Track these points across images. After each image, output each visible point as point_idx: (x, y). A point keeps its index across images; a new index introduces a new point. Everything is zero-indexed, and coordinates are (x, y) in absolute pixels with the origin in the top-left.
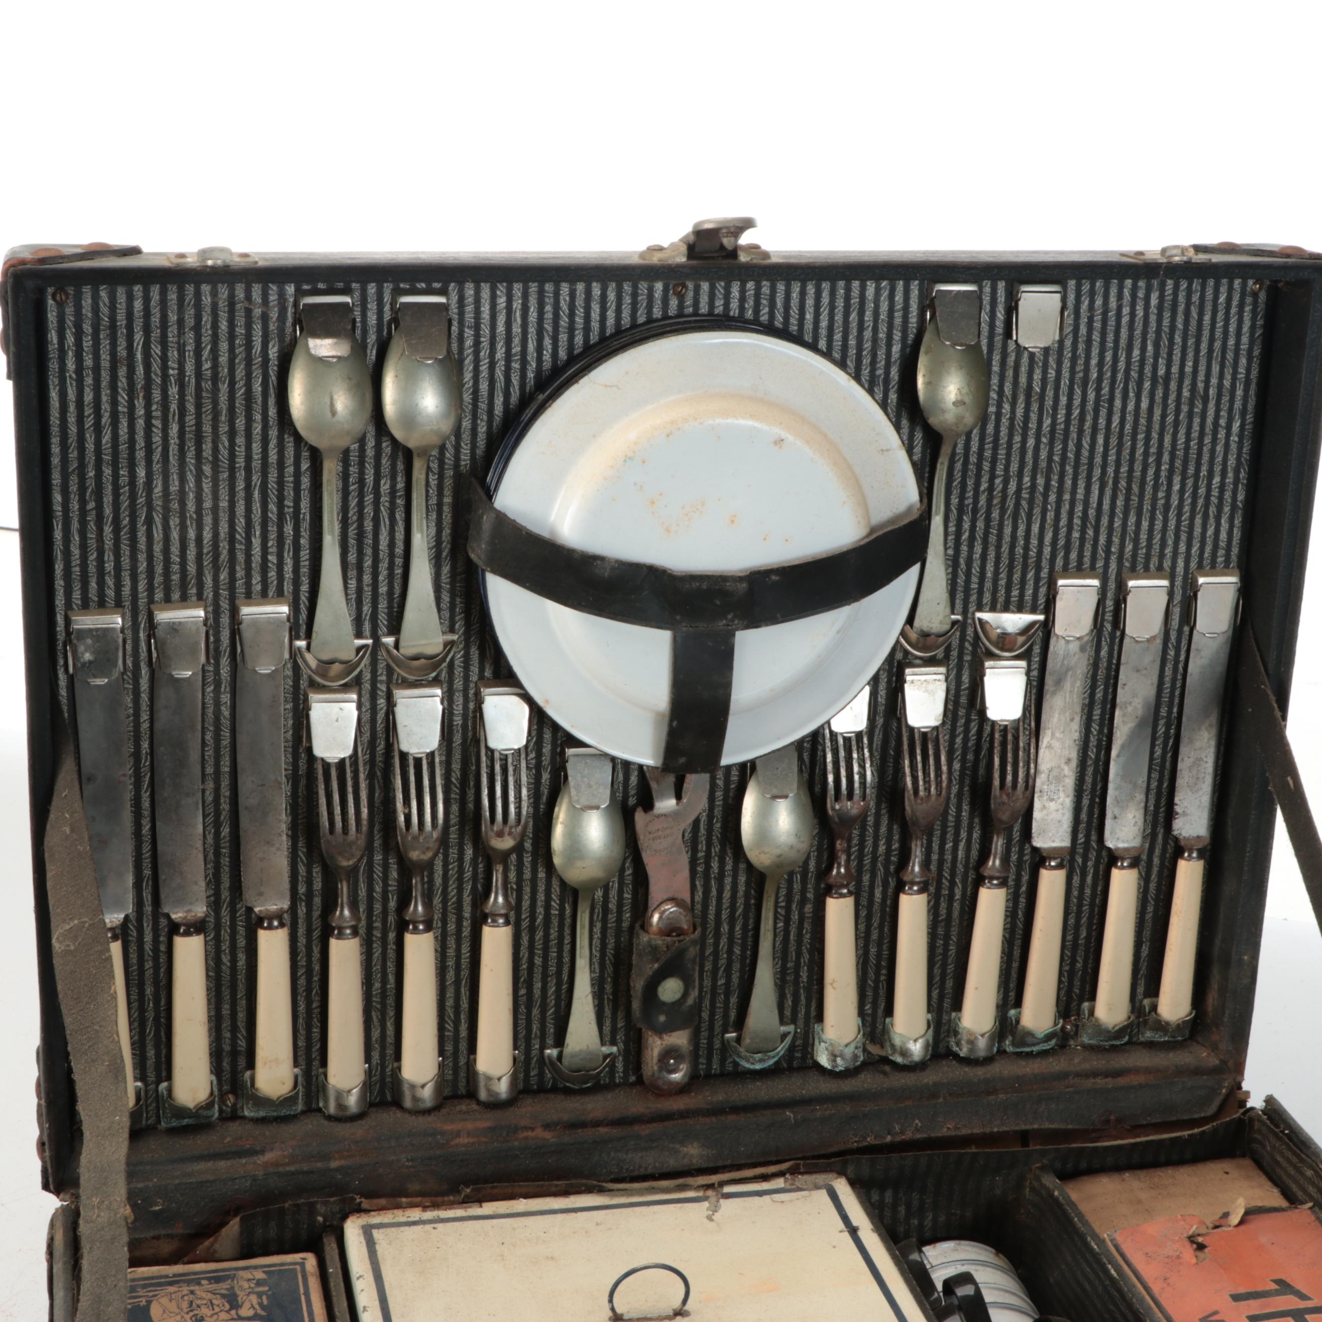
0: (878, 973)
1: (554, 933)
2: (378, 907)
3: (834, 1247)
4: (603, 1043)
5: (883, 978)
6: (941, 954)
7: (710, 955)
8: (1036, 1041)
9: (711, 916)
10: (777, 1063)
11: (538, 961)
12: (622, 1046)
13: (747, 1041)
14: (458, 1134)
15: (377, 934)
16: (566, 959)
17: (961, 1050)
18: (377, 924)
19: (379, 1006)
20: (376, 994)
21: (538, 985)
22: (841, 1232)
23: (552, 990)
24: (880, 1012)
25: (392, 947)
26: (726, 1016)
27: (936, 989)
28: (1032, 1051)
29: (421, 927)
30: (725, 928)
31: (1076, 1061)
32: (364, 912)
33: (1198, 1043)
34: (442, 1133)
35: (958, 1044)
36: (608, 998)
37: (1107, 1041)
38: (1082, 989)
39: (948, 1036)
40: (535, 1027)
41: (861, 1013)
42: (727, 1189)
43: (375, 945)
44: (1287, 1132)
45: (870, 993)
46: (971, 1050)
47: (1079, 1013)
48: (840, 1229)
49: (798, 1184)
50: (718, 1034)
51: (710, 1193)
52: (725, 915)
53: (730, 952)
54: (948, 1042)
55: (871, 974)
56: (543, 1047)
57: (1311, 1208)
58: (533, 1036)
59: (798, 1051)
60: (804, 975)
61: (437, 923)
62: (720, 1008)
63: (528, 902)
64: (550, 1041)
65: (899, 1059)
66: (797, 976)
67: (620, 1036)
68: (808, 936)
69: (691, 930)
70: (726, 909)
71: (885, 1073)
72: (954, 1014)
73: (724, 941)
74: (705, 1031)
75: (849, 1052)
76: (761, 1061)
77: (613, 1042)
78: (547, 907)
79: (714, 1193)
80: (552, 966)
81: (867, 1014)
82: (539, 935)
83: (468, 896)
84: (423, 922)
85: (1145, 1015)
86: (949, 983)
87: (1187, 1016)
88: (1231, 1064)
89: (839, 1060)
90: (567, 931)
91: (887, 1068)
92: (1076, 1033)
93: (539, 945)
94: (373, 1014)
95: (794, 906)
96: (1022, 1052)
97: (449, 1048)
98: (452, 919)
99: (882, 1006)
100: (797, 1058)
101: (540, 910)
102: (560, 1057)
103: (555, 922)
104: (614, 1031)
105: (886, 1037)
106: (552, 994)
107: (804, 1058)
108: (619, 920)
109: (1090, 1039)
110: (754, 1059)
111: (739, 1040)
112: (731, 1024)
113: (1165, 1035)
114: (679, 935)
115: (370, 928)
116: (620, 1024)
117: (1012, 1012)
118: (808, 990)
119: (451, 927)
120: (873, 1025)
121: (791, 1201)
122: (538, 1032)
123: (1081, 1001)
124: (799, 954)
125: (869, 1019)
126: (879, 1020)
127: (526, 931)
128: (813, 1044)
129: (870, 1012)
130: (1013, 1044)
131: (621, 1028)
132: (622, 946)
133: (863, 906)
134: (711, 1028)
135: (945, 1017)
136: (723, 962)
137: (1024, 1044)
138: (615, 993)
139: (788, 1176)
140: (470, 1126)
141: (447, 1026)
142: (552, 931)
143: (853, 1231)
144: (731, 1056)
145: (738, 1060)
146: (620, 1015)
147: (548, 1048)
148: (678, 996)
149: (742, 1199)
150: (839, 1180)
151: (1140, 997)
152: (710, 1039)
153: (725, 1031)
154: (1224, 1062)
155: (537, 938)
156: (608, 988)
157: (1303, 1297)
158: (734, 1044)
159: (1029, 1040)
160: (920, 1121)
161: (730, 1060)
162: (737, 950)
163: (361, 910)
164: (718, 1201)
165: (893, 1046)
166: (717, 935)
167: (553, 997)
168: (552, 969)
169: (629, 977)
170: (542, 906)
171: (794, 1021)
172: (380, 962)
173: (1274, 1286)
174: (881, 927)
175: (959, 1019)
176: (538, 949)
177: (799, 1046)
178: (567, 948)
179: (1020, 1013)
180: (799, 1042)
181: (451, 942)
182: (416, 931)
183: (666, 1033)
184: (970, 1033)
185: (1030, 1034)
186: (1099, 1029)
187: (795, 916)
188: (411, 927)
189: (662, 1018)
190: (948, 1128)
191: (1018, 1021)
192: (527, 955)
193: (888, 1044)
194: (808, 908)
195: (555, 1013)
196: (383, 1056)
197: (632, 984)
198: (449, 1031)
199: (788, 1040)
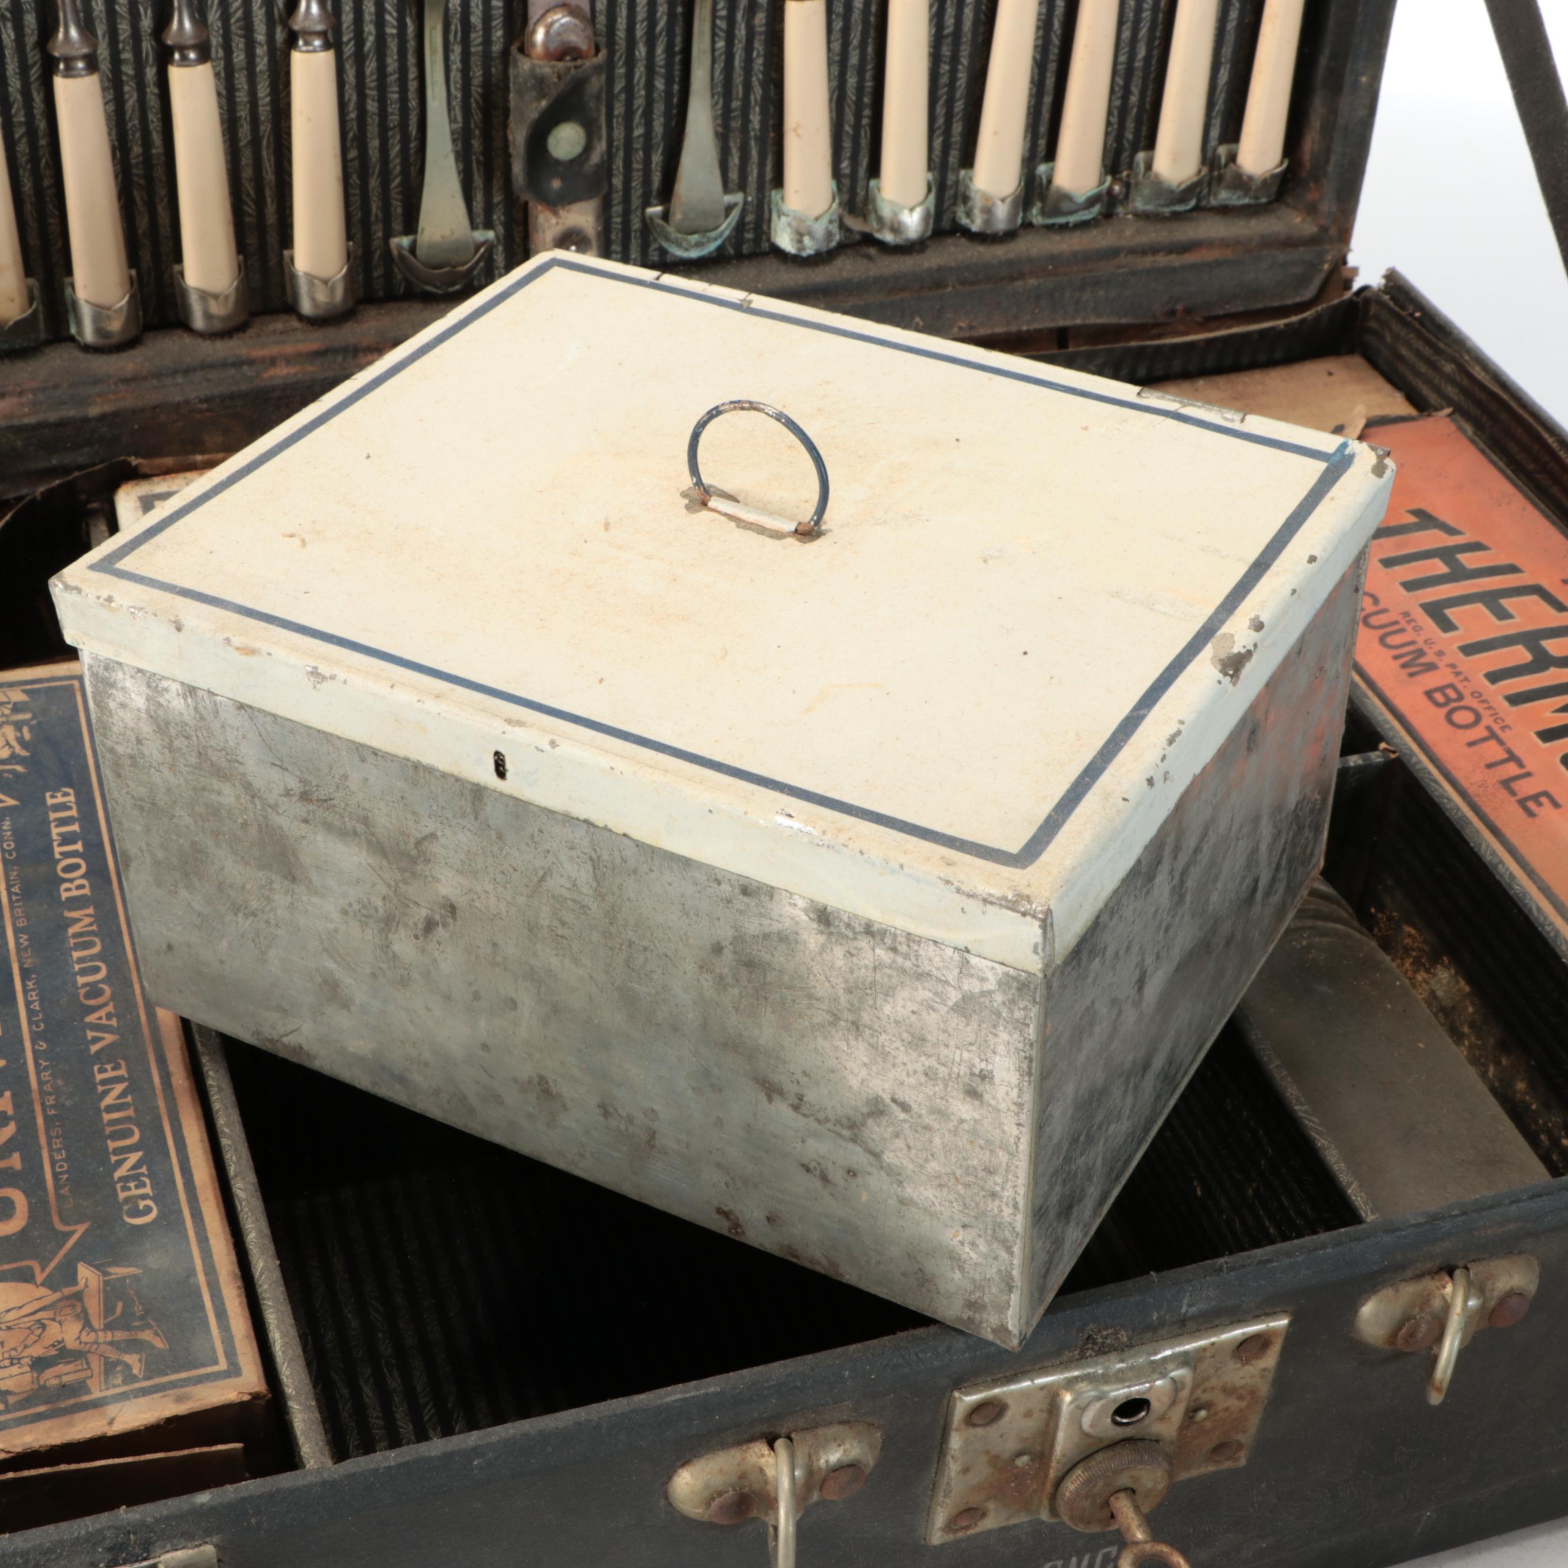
0: (858, 116)
1: (392, 63)
2: (124, 28)
4: (474, 226)
5: (865, 121)
6: (946, 85)
7: (620, 92)
8: (1073, 207)
9: (621, 33)
10: (720, 249)
11: (372, 106)
12: (501, 229)
13: (677, 216)
14: (273, 361)
15: (128, 70)
16: (413, 103)
17: (973, 221)
18: (127, 55)
19: (142, 182)
20: (137, 164)
21: (374, 144)
23: (395, 150)
24: (862, 171)
25: (152, 90)
26: (647, 181)
27: (939, 136)
28: (1067, 223)
29: (192, 55)
30: (641, 51)
31: (1128, 233)
32: (104, 36)
33: (1288, 205)
34: (251, 362)
35: (969, 214)
36: (478, 161)
37: (1168, 206)
38: (1137, 132)
39: (955, 204)
40: (375, 206)
41: (836, 173)
43: (126, 88)
44: (1418, 314)
45: (847, 144)
46: (987, 222)
47: (1131, 165)
50: (636, 209)
52: (640, 30)
53: (650, 86)
54: (955, 213)
55: (849, 116)
56: (388, 234)
57: (1449, 415)
58: (373, 218)
59: (748, 231)
60: (755, 119)
61: (216, 51)
62: (638, 170)
63: (351, 16)
64: (397, 226)
65: (888, 237)
66: (746, 121)
67: (498, 216)
68: (760, 61)
69: (593, 51)
70: (642, 22)
71: (869, 258)
72: (962, 173)
73: (640, 71)
74: (618, 204)
75: (820, 229)
76: (699, 245)
77: (488, 225)
78: (380, 23)
80: (392, 114)
81: (845, 176)
82: (371, 66)
83: (260, 8)
84: (194, 47)
85: (1220, 168)
86: (957, 128)
87: (1276, 167)
88: (1333, 231)
89: (807, 240)
90: (412, 60)
91: (872, 251)
92: (1127, 196)
93: (371, 81)
94: (136, 193)
95: (739, 16)
96: (1053, 225)
97: (252, 241)
98: (239, 44)
99: (864, 162)
100: (748, 241)
101: (369, 28)
102: (413, 249)
103: (393, 46)
104: (489, 208)
105: (870, 207)
106: (396, 156)
107: (757, 240)
108: (487, 41)
109: (1146, 203)
110: (689, 243)
111: (666, 216)
112: (654, 193)
113: (1246, 195)
114: (574, 59)
115: (116, 61)
116: (497, 198)
117: (1042, 169)
118: (762, 140)
119: (239, 57)
120: (853, 191)
122: (380, 214)
123: (1135, 150)
124: (748, 87)
125: (847, 182)
126: (861, 183)
127: (351, 61)
128: (770, 220)
129: (847, 171)
130: (1043, 213)
131: (499, 203)
132: (494, 80)
133: (838, 15)
134: (626, 199)
135: (951, 178)
136: (639, 102)
137: (1057, 212)
138: (487, 151)
140: (289, 349)
141: (246, 208)
142: (389, 60)
144: (655, 240)
145: (665, 245)
146: (497, 183)
147: (396, 236)
148: (577, 150)
151: (1213, 143)
152: (626, 214)
153: (647, 204)
154: (1324, 229)
155: (368, 71)
156: (476, 144)
157: (1451, 531)
158: (660, 222)
159: (1065, 206)
160: (922, 319)
161: (654, 246)
162: (660, 84)
163: (100, 33)
165: (880, 220)
166: (630, 62)
167: (398, 161)
168: (394, 119)
169: (505, 125)
170: (371, 21)
171: (742, 187)
172: (137, 113)
173: (1412, 519)
174: (863, 46)
175: (971, 179)
176: (370, 89)
177: (749, 223)
178: (413, 86)
179: (1052, 169)
180: (750, 218)
181: (241, 80)
182: (185, 61)
183: (563, 206)
184: (987, 197)
185: (1066, 197)
186: (1160, 190)
187: (741, 32)
188: (177, 56)
189: (556, 184)
190: (960, 328)
191: (1050, 181)
192: (354, 98)
193: (873, 217)
194: (760, 18)
195: (401, 184)
196: (156, 256)
197: (510, 137)
198: (250, 215)
199: (735, 214)
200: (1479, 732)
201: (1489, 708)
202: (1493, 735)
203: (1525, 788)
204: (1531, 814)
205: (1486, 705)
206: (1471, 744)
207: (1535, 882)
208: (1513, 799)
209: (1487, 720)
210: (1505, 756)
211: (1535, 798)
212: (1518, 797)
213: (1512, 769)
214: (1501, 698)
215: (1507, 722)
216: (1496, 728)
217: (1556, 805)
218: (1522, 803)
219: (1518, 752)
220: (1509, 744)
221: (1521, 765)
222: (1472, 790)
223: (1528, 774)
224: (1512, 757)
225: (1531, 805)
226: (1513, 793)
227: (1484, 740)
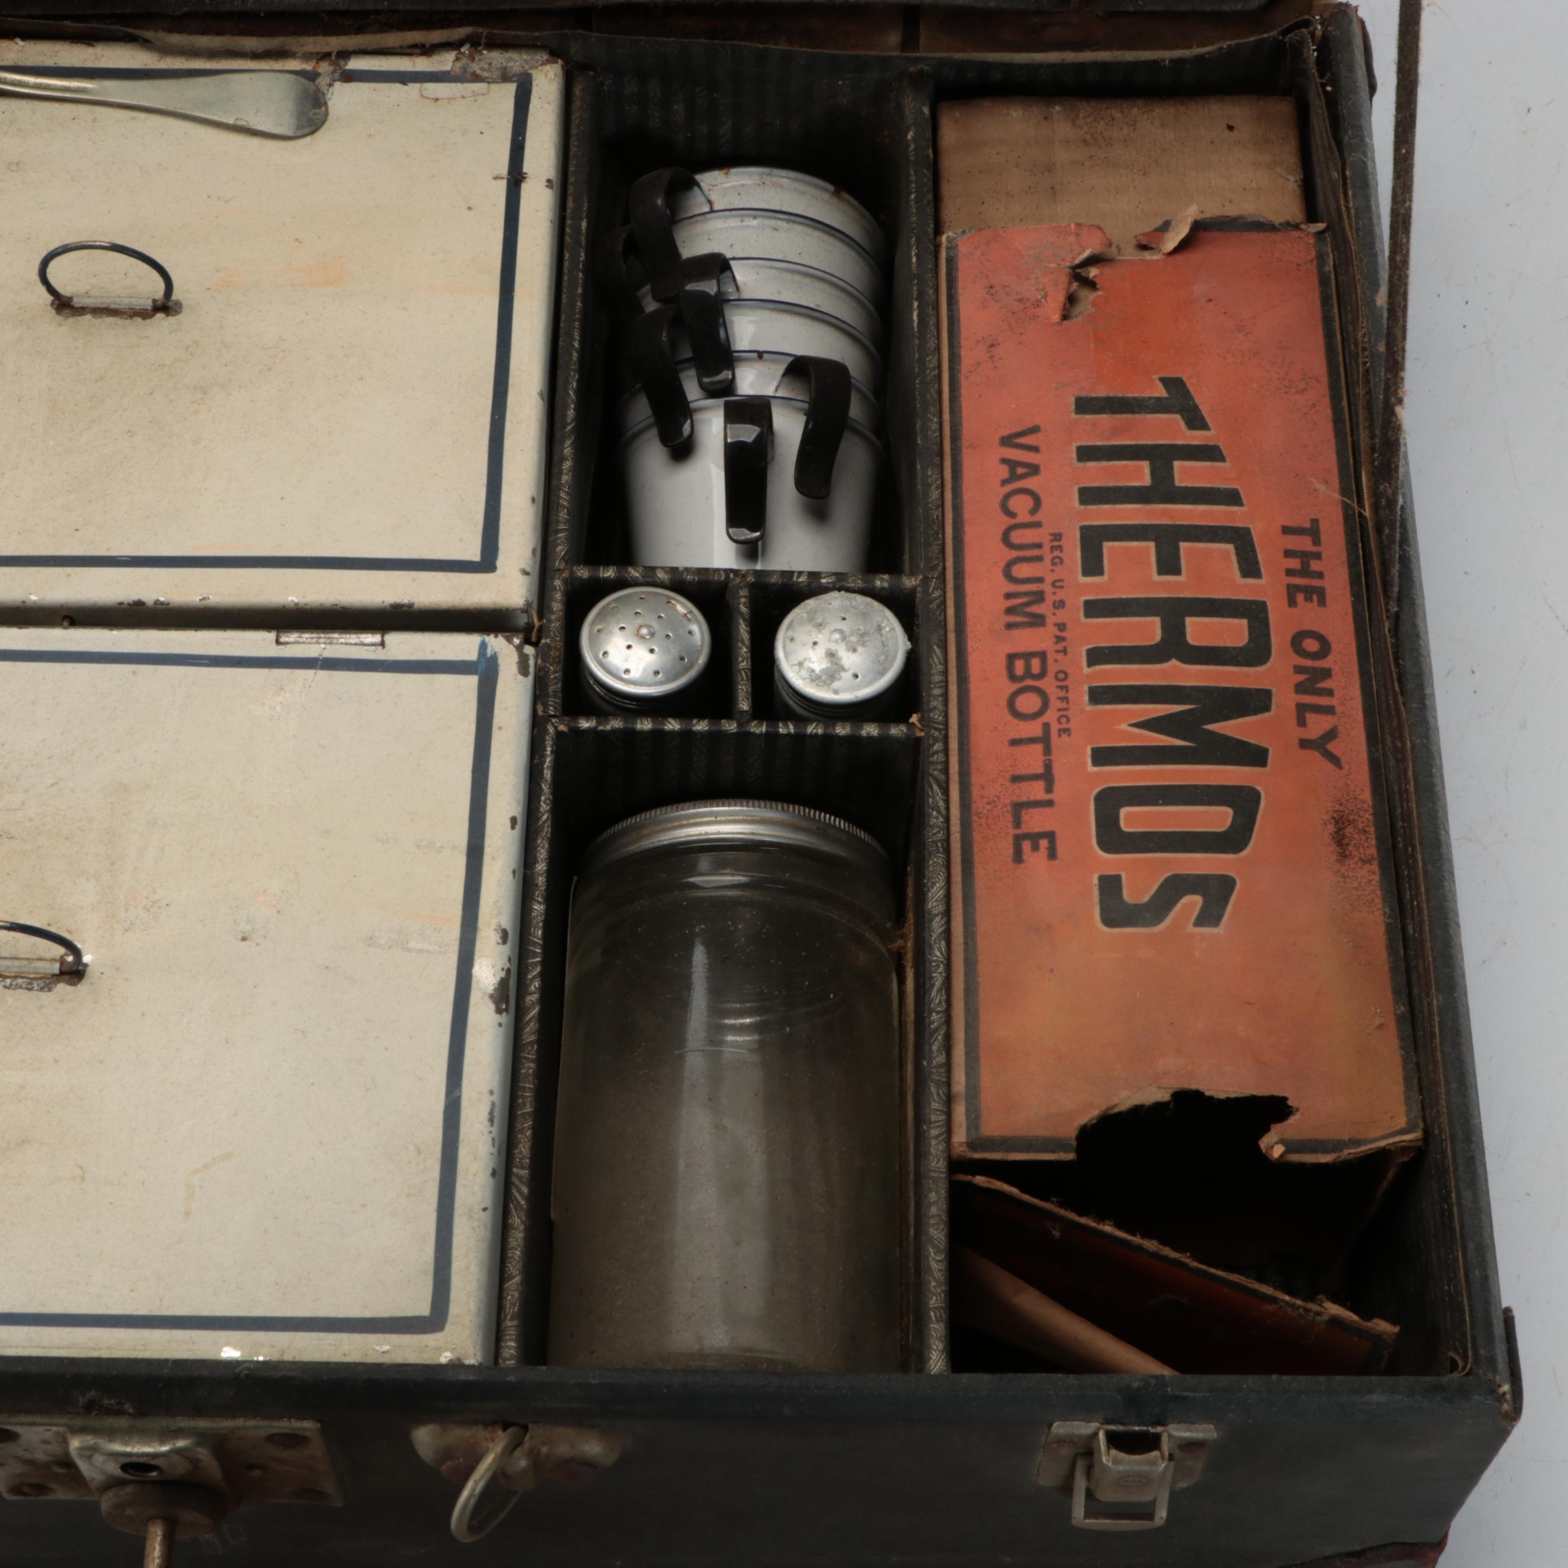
3: (470, 208)
22: (496, 178)
42: (356, 64)
44: (1329, 88)
48: (496, 173)
49: (475, 67)
51: (325, 67)
57: (1321, 233)
79: (331, 68)
121: (451, 99)
139: (465, 49)
143: (516, 178)
149: (373, 85)
150: (548, 67)
157: (1195, 420)
164: (331, 85)
173: (1161, 392)
200: (1034, 729)
201: (1065, 699)
202: (1045, 740)
203: (1036, 821)
204: (1018, 857)
205: (1062, 694)
206: (1015, 742)
207: (966, 950)
208: (1013, 832)
209: (1051, 716)
210: (1040, 770)
211: (1035, 838)
212: (1019, 832)
213: (1036, 791)
214: (1086, 688)
215: (1072, 725)
216: (1054, 728)
217: (1052, 854)
218: (1018, 840)
219: (1057, 771)
220: (1055, 757)
221: (1049, 789)
222: (978, 804)
223: (1050, 803)
224: (1047, 777)
225: (1026, 845)
226: (1017, 823)
227: (1032, 741)
